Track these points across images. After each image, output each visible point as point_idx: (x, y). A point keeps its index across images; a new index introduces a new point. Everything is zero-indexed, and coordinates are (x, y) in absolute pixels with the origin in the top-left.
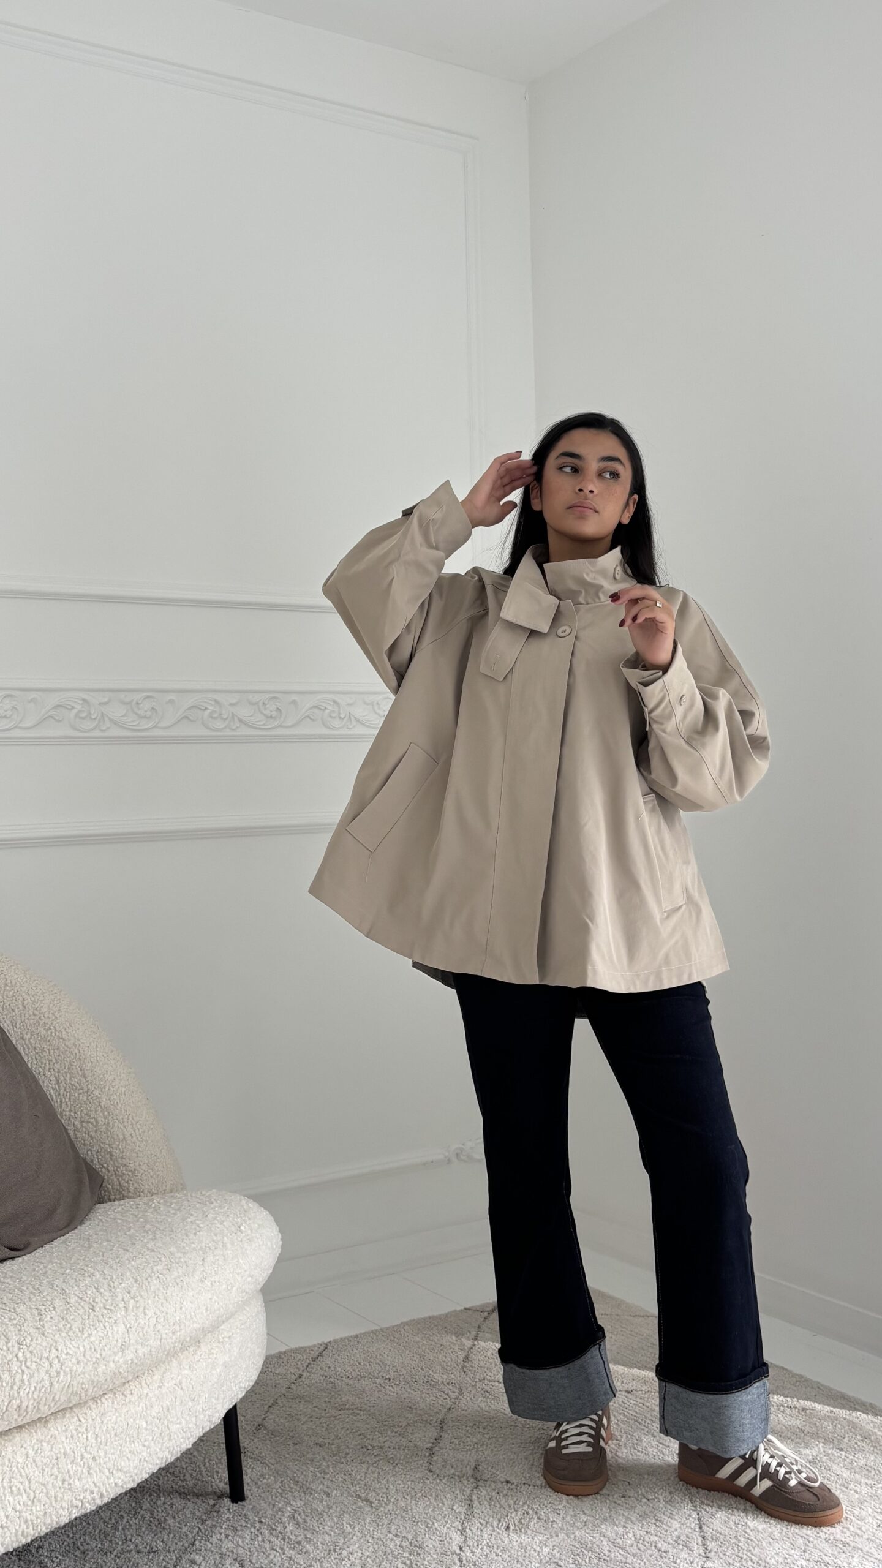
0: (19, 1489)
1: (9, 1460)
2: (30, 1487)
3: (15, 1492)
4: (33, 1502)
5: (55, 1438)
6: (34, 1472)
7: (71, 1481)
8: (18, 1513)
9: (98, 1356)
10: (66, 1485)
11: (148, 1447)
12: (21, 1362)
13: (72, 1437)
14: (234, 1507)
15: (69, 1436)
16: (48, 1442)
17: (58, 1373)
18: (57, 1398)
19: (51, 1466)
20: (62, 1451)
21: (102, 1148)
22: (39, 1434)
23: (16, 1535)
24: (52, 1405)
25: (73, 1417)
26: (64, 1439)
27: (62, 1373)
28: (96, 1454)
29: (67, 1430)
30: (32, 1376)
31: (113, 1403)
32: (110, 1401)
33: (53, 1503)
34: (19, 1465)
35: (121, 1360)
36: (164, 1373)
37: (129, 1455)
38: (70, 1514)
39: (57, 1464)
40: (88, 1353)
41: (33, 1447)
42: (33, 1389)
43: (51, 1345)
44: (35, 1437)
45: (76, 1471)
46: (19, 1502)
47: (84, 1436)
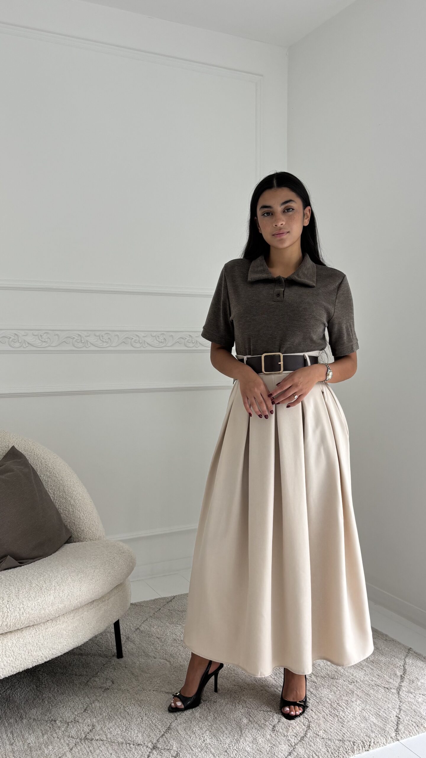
1: (5, 645)
2: (14, 655)
3: (8, 656)
4: (15, 660)
5: (25, 637)
7: (32, 653)
8: (9, 664)
9: (41, 607)
10: (30, 654)
14: (119, 660)
15: (31, 636)
16: (22, 638)
17: (23, 613)
18: (23, 622)
19: (23, 647)
20: (28, 642)
22: (19, 635)
24: (21, 625)
25: (34, 629)
26: (29, 637)
27: (25, 613)
29: (30, 634)
32: (50, 624)
33: (24, 661)
34: (9, 647)
39: (26, 646)
44: (17, 636)
45: (34, 649)
46: (9, 660)
47: (38, 636)
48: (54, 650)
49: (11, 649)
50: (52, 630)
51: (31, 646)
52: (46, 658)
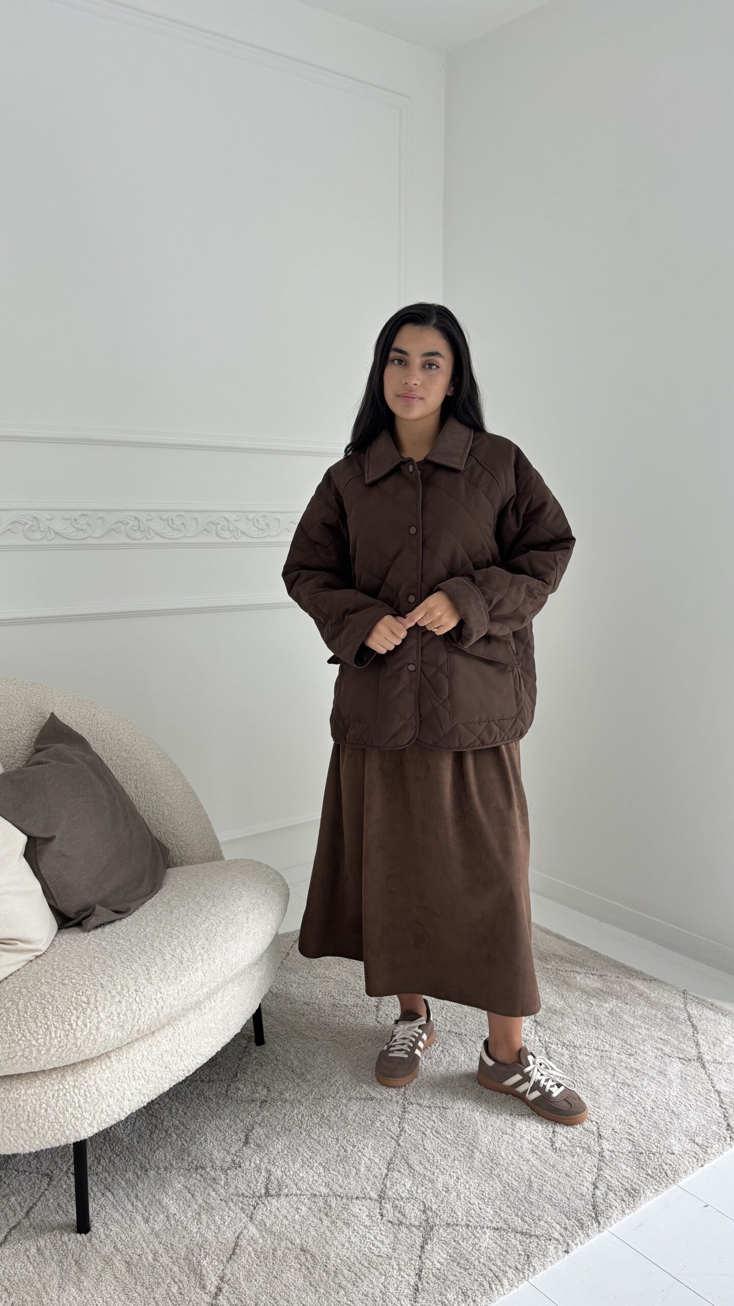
0: (139, 1077)
2: (146, 1074)
4: (148, 1083)
5: (160, 1043)
6: (148, 1064)
7: (171, 1067)
8: (139, 1091)
9: (187, 994)
10: (168, 1069)
11: (216, 1038)
12: (138, 1003)
13: (170, 1040)
14: (259, 1049)
15: (168, 1039)
16: (156, 1046)
17: (162, 1008)
18: (161, 1020)
19: (158, 1060)
20: (165, 1050)
21: (167, 830)
23: (138, 1103)
25: (170, 1028)
26: (165, 1042)
27: (165, 1007)
28: (185, 1047)
29: (166, 1037)
30: (146, 1011)
31: (194, 1015)
32: (192, 1014)
35: (201, 994)
36: (224, 991)
37: (205, 1045)
38: (170, 1085)
39: (162, 1058)
40: (180, 993)
41: (146, 1050)
42: (147, 1019)
43: (157, 991)
45: (174, 1060)
47: (178, 1039)
48: (200, 1057)
49: (140, 1065)
50: (195, 1025)
51: (169, 1056)
52: (189, 1071)
